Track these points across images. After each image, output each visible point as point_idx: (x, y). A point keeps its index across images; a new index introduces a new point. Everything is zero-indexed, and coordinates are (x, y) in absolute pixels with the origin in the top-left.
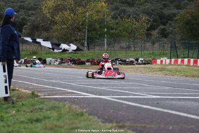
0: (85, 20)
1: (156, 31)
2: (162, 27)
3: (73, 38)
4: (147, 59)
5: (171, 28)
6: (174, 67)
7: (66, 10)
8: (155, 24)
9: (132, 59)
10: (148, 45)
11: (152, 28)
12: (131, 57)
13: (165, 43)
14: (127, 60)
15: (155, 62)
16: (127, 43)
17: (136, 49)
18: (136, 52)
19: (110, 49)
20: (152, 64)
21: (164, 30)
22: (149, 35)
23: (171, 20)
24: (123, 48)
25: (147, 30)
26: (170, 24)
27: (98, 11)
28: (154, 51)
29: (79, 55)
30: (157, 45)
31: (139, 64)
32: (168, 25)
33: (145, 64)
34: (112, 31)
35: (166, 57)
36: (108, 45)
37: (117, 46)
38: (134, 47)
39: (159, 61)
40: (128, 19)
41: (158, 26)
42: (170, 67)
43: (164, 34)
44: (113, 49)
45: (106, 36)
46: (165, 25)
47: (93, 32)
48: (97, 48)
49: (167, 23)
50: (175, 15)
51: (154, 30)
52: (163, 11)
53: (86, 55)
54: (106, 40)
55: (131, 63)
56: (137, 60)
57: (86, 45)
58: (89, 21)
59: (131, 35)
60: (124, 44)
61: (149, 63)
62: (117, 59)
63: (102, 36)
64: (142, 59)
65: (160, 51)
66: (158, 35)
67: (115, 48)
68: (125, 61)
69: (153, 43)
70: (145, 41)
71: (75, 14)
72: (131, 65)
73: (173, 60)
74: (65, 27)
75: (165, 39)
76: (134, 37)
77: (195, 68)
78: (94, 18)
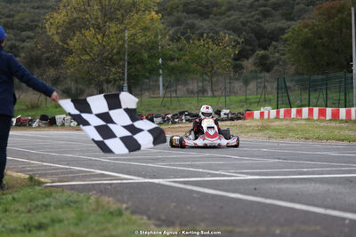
0: (122, 46)
1: (251, 60)
2: (262, 52)
3: (102, 78)
4: (236, 111)
5: (277, 55)
6: (285, 123)
7: (88, 29)
8: (248, 47)
10: (238, 85)
11: (242, 55)
13: (268, 81)
15: (251, 115)
16: (200, 84)
17: (216, 93)
18: (215, 99)
19: (169, 95)
20: (244, 119)
21: (264, 57)
22: (238, 68)
23: (277, 41)
24: (192, 92)
25: (235, 59)
26: (275, 48)
27: (145, 29)
28: (248, 97)
30: (252, 85)
31: (223, 120)
32: (271, 49)
33: (232, 119)
34: (172, 64)
35: (270, 105)
36: (166, 87)
37: (181, 89)
38: (212, 91)
39: (257, 114)
40: (199, 40)
41: (253, 51)
42: (277, 123)
43: (264, 65)
44: (174, 95)
45: (161, 71)
46: (265, 49)
47: (138, 66)
48: (147, 94)
49: (269, 45)
50: (282, 31)
51: (248, 59)
52: (262, 24)
54: (161, 79)
56: (218, 113)
57: (125, 89)
58: (130, 46)
59: (207, 68)
60: (194, 86)
61: (239, 118)
62: (182, 113)
63: (153, 71)
64: (228, 111)
65: (259, 96)
66: (253, 68)
67: (179, 94)
69: (246, 82)
70: (231, 79)
71: (104, 35)
73: (282, 111)
74: (87, 57)
75: (267, 74)
76: (211, 71)
77: (322, 124)
78: (139, 41)
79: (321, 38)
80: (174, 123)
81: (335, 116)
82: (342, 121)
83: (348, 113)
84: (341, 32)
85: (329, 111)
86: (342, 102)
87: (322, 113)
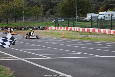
0: (13, 8)
1: (48, 11)
2: (51, 9)
3: (7, 17)
4: (44, 27)
5: (55, 10)
6: (57, 31)
7: (4, 3)
8: (47, 8)
9: (36, 27)
11: (46, 10)
12: (36, 25)
13: (53, 18)
14: (34, 27)
15: (48, 28)
16: (34, 18)
17: (39, 21)
18: (39, 23)
19: (26, 21)
20: (46, 29)
21: (52, 11)
22: (45, 14)
23: (55, 6)
24: (32, 20)
25: (44, 11)
26: (55, 8)
27: (20, 3)
28: (47, 23)
29: (11, 25)
30: (49, 19)
31: (40, 29)
32: (54, 8)
33: (43, 29)
34: (27, 13)
35: (53, 25)
36: (25, 19)
39: (50, 28)
40: (34, 7)
41: (49, 9)
42: (55, 31)
43: (52, 13)
44: (27, 21)
45: (24, 15)
46: (52, 8)
47: (17, 14)
48: (20, 21)
49: (53, 7)
50: (57, 3)
51: (47, 11)
52: (51, 1)
53: (14, 25)
54: (24, 17)
55: (36, 29)
56: (39, 27)
57: (14, 20)
58: (15, 8)
60: (33, 18)
61: (45, 29)
62: (29, 27)
63: (21, 15)
64: (41, 27)
65: (50, 22)
66: (49, 14)
67: (29, 21)
68: (33, 28)
69: (47, 18)
70: (43, 17)
71: (8, 5)
72: (36, 30)
73: (57, 27)
74: (4, 11)
75: (52, 15)
76: (37, 15)
77: (67, 32)
78: (18, 7)
79: (67, 7)
80: (27, 30)
81: (71, 29)
82: (73, 31)
83: (74, 29)
84: (73, 5)
85: (69, 28)
86: (73, 25)
87: (67, 29)
